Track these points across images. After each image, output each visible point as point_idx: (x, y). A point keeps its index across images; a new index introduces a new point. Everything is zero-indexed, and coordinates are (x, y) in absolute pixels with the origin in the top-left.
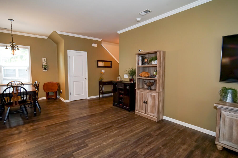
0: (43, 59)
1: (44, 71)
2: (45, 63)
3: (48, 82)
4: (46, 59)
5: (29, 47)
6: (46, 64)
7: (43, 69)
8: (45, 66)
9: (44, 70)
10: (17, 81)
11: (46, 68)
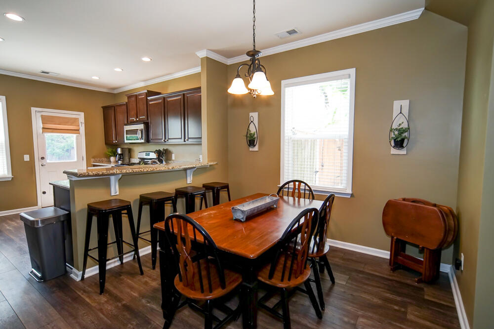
0: (397, 104)
1: (394, 151)
2: (399, 121)
3: (404, 200)
4: (405, 103)
5: (352, 71)
6: (405, 125)
7: (393, 143)
8: (401, 131)
9: (394, 147)
10: (300, 182)
11: (403, 140)
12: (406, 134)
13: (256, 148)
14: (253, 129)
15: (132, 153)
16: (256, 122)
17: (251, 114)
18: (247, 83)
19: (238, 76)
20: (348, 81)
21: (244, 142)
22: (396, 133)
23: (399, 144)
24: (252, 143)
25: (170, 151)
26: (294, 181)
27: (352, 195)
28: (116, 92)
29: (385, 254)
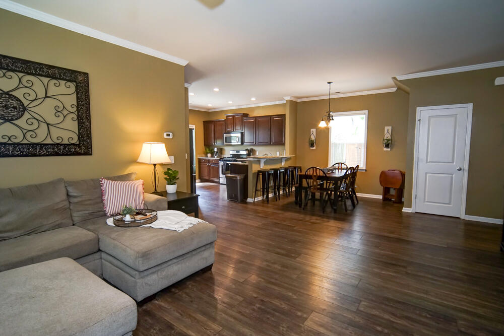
0: (386, 128)
1: (385, 149)
2: (387, 136)
4: (390, 128)
5: (366, 112)
6: (390, 138)
7: (384, 145)
8: (388, 140)
9: (385, 147)
10: (342, 163)
11: (388, 144)
12: (390, 142)
13: (314, 148)
14: (313, 138)
15: (223, 151)
16: (315, 134)
17: (312, 130)
18: (327, 124)
19: (323, 120)
20: (364, 116)
21: (307, 145)
22: (386, 141)
23: (387, 146)
24: (312, 145)
25: (254, 150)
26: (339, 163)
27: (366, 170)
28: (210, 111)
29: (381, 197)
